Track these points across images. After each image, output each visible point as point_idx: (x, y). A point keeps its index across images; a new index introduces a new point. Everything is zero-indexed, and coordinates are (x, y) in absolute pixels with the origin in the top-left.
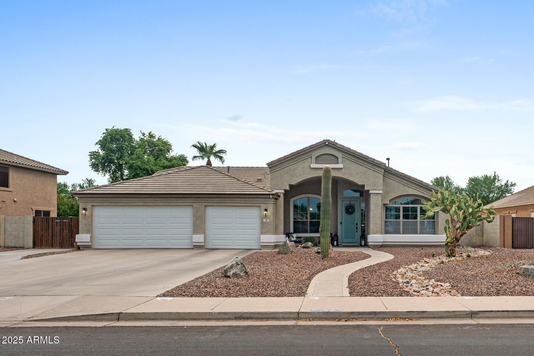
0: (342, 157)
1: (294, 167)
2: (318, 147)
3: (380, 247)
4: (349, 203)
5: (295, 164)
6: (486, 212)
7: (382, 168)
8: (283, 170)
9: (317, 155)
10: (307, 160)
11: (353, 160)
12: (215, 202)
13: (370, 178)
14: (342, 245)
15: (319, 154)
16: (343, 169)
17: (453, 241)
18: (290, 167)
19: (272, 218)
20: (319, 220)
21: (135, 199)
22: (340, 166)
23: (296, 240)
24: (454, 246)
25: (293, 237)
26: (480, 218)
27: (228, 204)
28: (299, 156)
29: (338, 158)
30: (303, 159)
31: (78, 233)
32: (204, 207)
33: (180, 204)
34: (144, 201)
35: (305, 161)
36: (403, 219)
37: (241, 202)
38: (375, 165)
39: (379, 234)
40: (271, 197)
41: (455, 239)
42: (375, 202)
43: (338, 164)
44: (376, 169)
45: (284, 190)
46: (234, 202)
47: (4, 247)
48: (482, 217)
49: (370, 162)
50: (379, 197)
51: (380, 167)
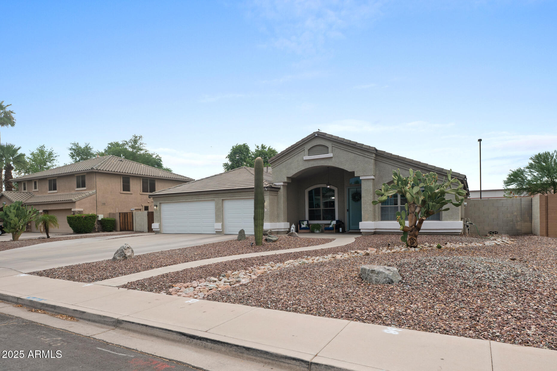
0: (332, 146)
1: (290, 161)
2: (309, 139)
3: (373, 234)
4: (356, 190)
5: (291, 158)
6: (453, 193)
7: (371, 152)
8: (281, 165)
9: (309, 148)
10: (301, 153)
11: (342, 148)
12: (228, 196)
13: (359, 164)
14: (349, 232)
15: (311, 146)
16: (333, 158)
17: (412, 229)
18: (287, 161)
19: (268, 208)
20: (334, 208)
21: (180, 197)
22: (330, 155)
23: (306, 227)
24: (414, 235)
25: (303, 224)
26: (444, 201)
27: (237, 197)
28: (293, 150)
29: (328, 148)
30: (297, 153)
31: (153, 223)
32: (221, 200)
33: (207, 199)
34: (186, 198)
35: (299, 154)
36: (401, 205)
37: (246, 195)
38: (362, 150)
39: (371, 220)
40: (266, 189)
41: (414, 227)
42: (366, 188)
43: (328, 153)
44: (365, 154)
45: (283, 182)
46: (241, 195)
47: (136, 231)
48: (446, 200)
49: (359, 148)
50: (371, 183)
51: (369, 152)
